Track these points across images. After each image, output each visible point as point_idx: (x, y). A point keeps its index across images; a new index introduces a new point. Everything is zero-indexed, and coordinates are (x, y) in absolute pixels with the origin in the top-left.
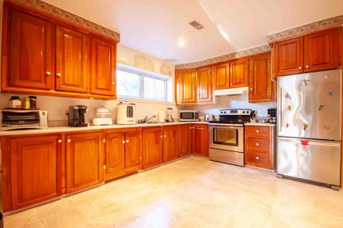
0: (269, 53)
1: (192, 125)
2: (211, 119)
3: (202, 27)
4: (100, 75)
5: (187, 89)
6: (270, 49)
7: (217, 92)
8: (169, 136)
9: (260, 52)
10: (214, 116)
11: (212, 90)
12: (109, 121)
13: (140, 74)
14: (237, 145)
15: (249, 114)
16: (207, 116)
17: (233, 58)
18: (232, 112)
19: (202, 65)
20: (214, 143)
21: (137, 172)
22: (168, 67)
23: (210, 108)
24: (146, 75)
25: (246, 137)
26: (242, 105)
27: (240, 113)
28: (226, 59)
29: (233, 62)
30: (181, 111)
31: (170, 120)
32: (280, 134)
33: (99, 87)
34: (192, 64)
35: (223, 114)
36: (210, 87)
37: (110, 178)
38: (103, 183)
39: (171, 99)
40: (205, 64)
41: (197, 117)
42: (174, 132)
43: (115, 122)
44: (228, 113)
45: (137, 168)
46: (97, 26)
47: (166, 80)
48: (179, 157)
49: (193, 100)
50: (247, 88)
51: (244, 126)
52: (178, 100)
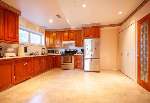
0: (82, 30)
1: (54, 56)
2: (61, 53)
3: (60, 17)
4: (10, 31)
5: (51, 40)
6: (82, 29)
7: (64, 42)
8: (44, 60)
9: (79, 29)
10: (62, 52)
11: (62, 41)
12: (14, 54)
13: (28, 31)
14: (72, 62)
15: (75, 51)
16: (60, 52)
17: (70, 30)
18: (69, 50)
19: (58, 31)
20: (63, 62)
21: (30, 78)
22: (42, 30)
23: (61, 49)
24: (31, 32)
25: (75, 59)
26: (73, 48)
27: (72, 50)
28: (67, 30)
29: (70, 31)
30: (49, 50)
31: (44, 53)
32: (85, 57)
33: (9, 37)
34: (53, 30)
35: (66, 51)
36: (61, 40)
37: (18, 82)
38: (14, 85)
39: (43, 44)
40: (59, 31)
41: (56, 52)
42: (47, 59)
43: (17, 55)
44: (68, 51)
45: (31, 76)
46: (9, 6)
47: (41, 35)
48: (49, 69)
49: (54, 45)
50: (75, 42)
51: (74, 55)
52: (47, 45)
